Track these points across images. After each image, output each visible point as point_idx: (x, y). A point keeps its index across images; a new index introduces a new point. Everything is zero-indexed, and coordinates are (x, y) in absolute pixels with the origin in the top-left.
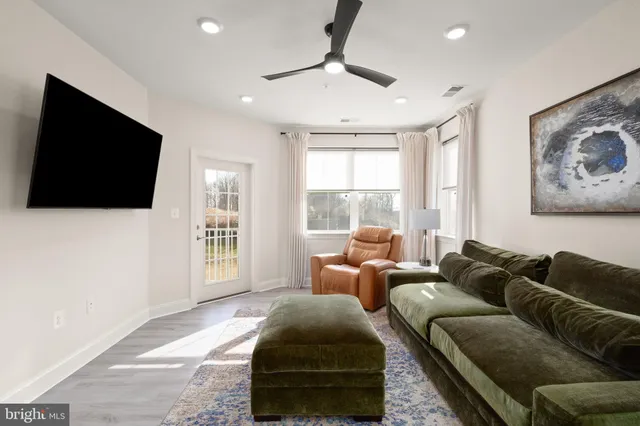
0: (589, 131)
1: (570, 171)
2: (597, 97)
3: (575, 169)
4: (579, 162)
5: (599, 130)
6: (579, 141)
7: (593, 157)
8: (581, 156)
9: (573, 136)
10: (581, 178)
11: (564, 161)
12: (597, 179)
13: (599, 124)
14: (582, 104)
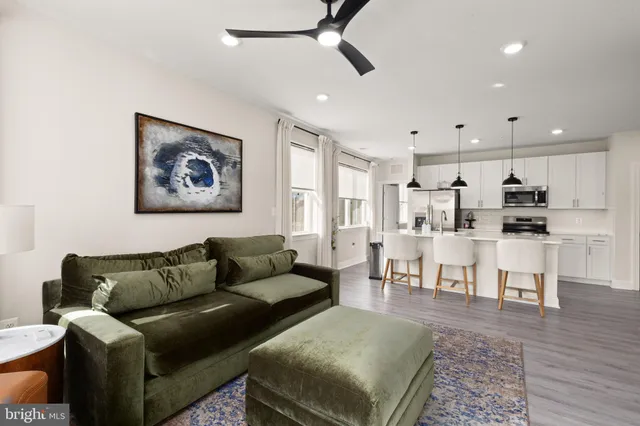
0: (194, 156)
1: (179, 179)
2: (199, 135)
3: (184, 179)
4: (186, 175)
5: (201, 158)
6: (186, 160)
7: (196, 174)
8: (188, 171)
9: (182, 154)
10: (187, 186)
11: (174, 171)
12: (198, 189)
13: (200, 154)
14: (189, 133)
